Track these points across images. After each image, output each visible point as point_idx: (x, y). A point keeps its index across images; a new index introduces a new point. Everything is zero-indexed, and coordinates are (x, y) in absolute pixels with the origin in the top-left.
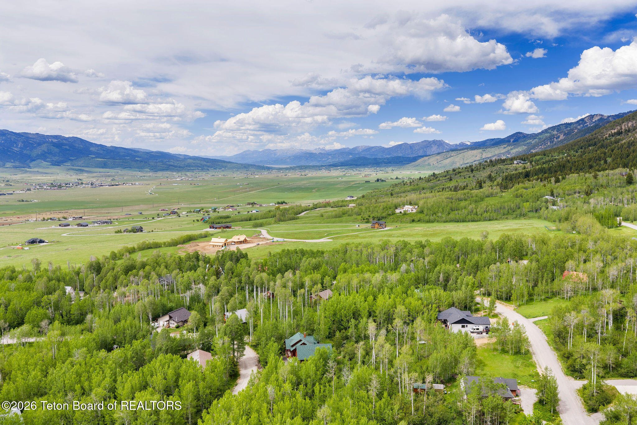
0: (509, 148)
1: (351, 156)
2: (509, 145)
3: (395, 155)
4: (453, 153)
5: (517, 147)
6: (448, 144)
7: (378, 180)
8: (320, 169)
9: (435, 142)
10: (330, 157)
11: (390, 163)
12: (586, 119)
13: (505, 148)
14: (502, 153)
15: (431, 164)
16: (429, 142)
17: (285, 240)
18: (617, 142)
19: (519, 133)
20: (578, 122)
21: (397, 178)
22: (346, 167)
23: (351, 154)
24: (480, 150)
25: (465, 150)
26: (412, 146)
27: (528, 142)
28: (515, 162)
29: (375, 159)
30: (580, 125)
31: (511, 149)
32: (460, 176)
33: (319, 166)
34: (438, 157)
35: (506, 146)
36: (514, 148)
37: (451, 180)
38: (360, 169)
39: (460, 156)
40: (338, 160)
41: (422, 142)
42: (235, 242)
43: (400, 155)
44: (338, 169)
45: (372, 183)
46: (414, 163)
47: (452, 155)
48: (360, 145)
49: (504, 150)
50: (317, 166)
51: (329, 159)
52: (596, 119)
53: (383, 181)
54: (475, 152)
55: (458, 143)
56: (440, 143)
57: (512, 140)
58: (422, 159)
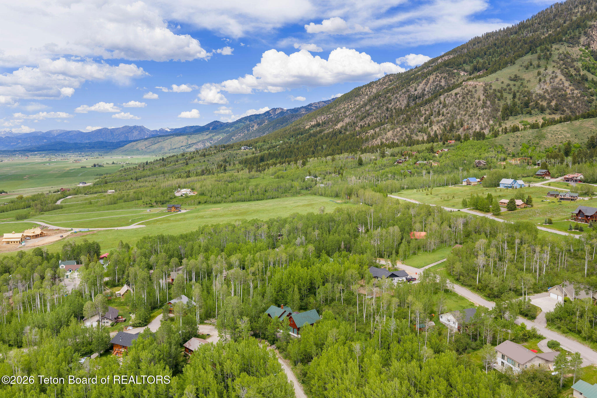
0: (211, 135)
1: (45, 141)
2: (211, 132)
3: (96, 140)
4: (160, 139)
5: (218, 134)
6: (148, 130)
7: (95, 166)
8: (14, 155)
9: (135, 127)
10: (20, 141)
11: (93, 147)
12: (271, 112)
13: (207, 135)
14: (206, 140)
15: (140, 149)
16: (130, 128)
17: (90, 229)
18: (321, 132)
19: (216, 121)
20: (265, 114)
21: (113, 163)
22: (46, 152)
23: (45, 138)
24: (186, 137)
25: (171, 137)
26: (112, 131)
27: (226, 129)
28: (243, 148)
29: (76, 144)
30: (266, 116)
31: (213, 136)
32: (195, 160)
33: (11, 152)
34: (146, 142)
35: (208, 133)
36: (216, 135)
37: (187, 164)
38: (63, 154)
39: (168, 141)
40: (30, 144)
41: (123, 127)
42: (30, 236)
43: (101, 140)
44: (36, 155)
45: (88, 168)
46: (121, 148)
47: (160, 140)
48: (55, 129)
49: (207, 137)
50: (9, 151)
51: (19, 143)
52: (278, 112)
53: (100, 166)
54: (181, 138)
55: (158, 129)
56: (141, 129)
57: (211, 128)
58: (130, 144)
